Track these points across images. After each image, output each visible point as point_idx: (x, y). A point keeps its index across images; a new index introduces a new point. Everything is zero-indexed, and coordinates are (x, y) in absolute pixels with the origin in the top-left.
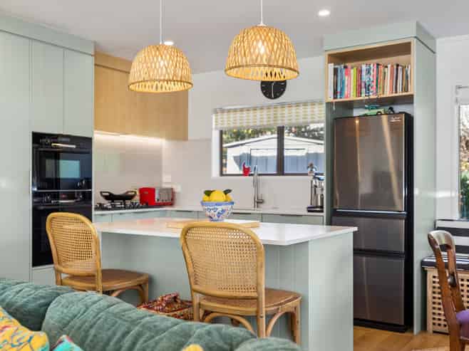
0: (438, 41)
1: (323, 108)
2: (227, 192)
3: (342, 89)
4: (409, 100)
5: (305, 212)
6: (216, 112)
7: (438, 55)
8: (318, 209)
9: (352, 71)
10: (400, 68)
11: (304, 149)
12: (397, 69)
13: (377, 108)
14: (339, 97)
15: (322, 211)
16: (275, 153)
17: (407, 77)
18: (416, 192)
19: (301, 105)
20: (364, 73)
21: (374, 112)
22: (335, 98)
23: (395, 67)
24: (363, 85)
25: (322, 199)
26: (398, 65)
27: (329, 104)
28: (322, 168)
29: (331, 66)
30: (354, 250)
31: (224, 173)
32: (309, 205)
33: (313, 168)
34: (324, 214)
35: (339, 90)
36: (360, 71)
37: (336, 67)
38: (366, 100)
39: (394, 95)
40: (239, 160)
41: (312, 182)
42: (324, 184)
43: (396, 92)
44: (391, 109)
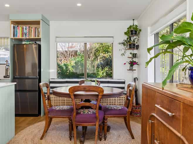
0: (50, 22)
4: (39, 40)
5: (3, 78)
7: (51, 26)
8: (8, 77)
9: (20, 28)
10: (37, 29)
11: (7, 55)
12: (36, 29)
13: (29, 42)
14: (15, 36)
15: (9, 78)
17: (39, 32)
18: (42, 70)
19: (6, 38)
20: (24, 29)
21: (28, 43)
22: (14, 37)
23: (35, 28)
24: (24, 33)
26: (36, 28)
27: (12, 39)
29: (12, 25)
30: (15, 90)
33: (7, 62)
34: (10, 78)
35: (15, 34)
36: (23, 29)
37: (14, 26)
38: (25, 39)
39: (35, 38)
41: (6, 67)
43: (35, 37)
44: (35, 42)
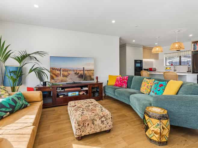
1: (191, 52)
2: (170, 68)
3: (196, 48)
5: (186, 72)
6: (165, 54)
14: (195, 50)
16: (179, 61)
25: (191, 69)
27: (192, 52)
28: (191, 64)
29: (193, 44)
31: (167, 65)
32: (187, 71)
33: (188, 64)
34: (191, 72)
40: (169, 63)
41: (188, 66)
42: (191, 67)
